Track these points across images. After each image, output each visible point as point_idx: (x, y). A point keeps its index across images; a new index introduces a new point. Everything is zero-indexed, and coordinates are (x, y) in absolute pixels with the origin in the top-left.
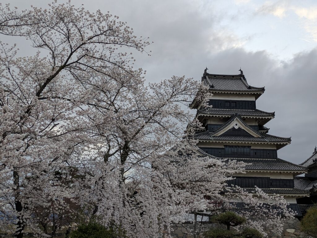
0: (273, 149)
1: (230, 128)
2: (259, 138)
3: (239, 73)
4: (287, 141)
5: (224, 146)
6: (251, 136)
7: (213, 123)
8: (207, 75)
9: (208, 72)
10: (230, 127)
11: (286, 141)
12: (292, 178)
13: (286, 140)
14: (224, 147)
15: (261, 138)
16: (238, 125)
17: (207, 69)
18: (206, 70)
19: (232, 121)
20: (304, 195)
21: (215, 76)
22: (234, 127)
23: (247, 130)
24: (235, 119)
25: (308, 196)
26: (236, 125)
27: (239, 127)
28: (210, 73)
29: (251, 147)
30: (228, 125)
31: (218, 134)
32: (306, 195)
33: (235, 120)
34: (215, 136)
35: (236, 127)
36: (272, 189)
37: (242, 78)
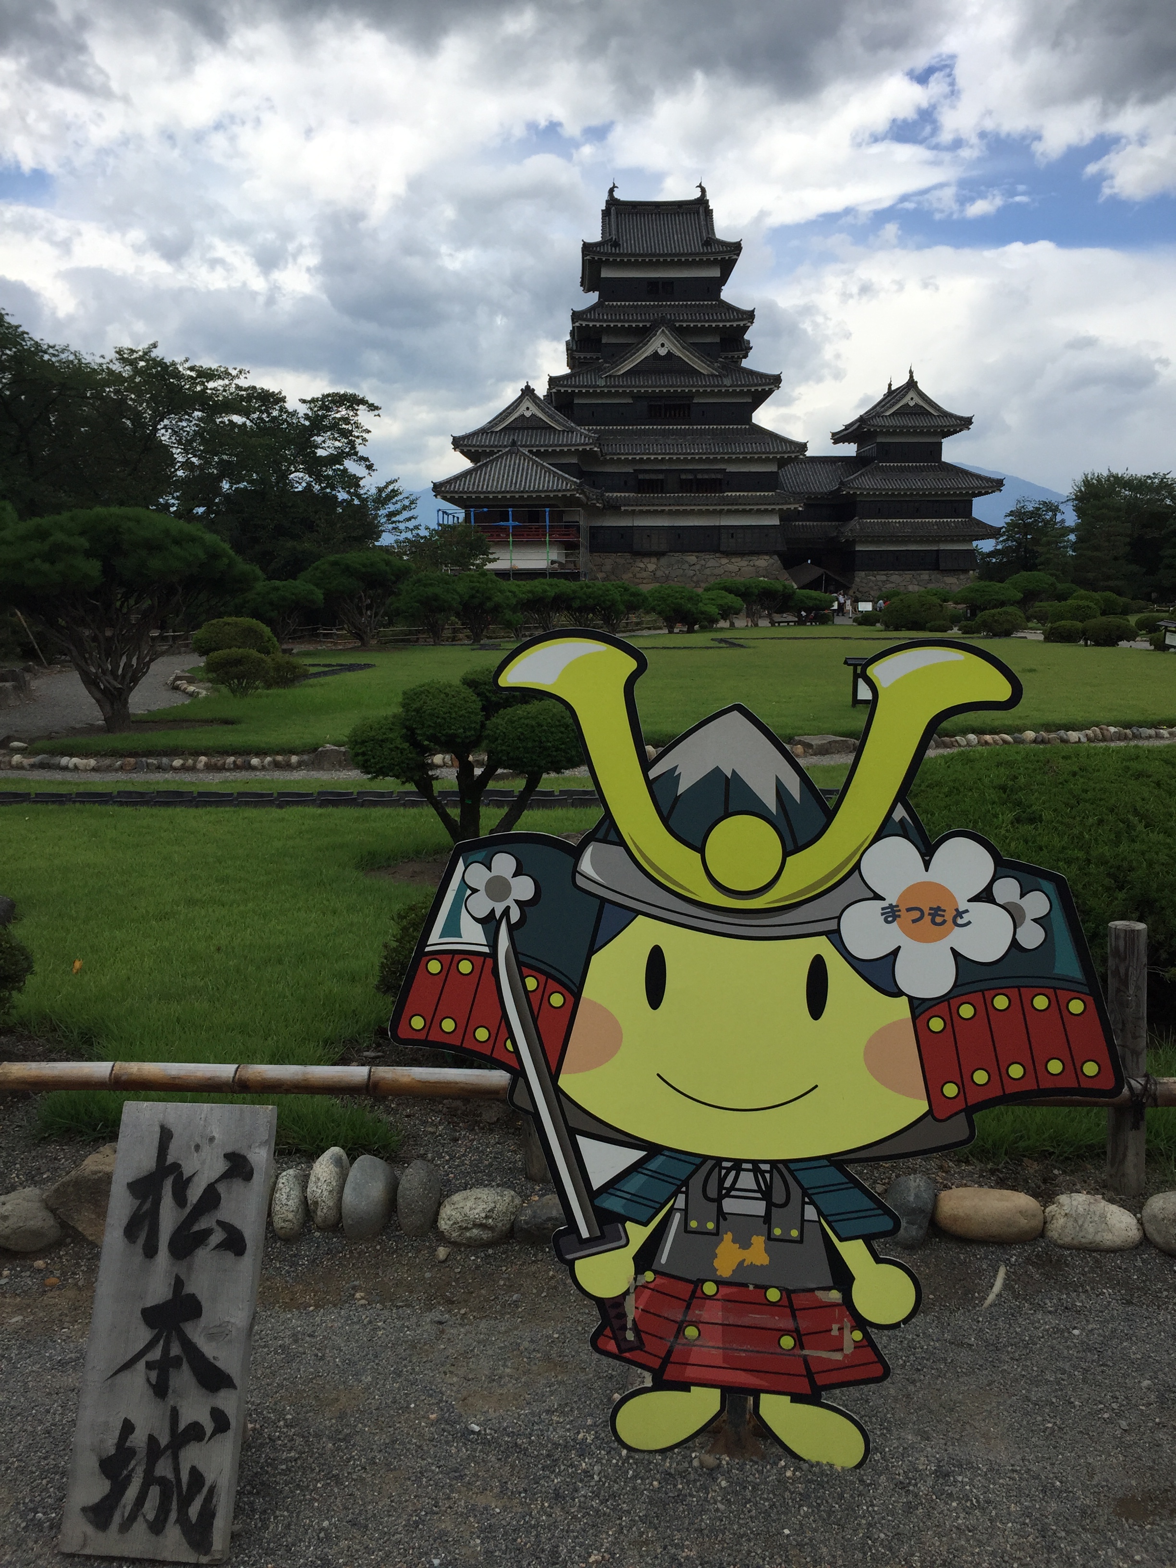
2: (713, 375)
4: (772, 383)
6: (694, 372)
7: (613, 340)
8: (614, 205)
10: (648, 352)
11: (769, 384)
12: (774, 468)
13: (770, 380)
15: (716, 376)
17: (614, 187)
18: (611, 191)
19: (651, 338)
20: (792, 507)
23: (687, 356)
24: (661, 330)
25: (800, 509)
26: (663, 345)
28: (622, 199)
29: (693, 397)
30: (642, 347)
31: (619, 370)
32: (797, 506)
34: (610, 376)
35: (663, 352)
36: (729, 494)
37: (701, 210)
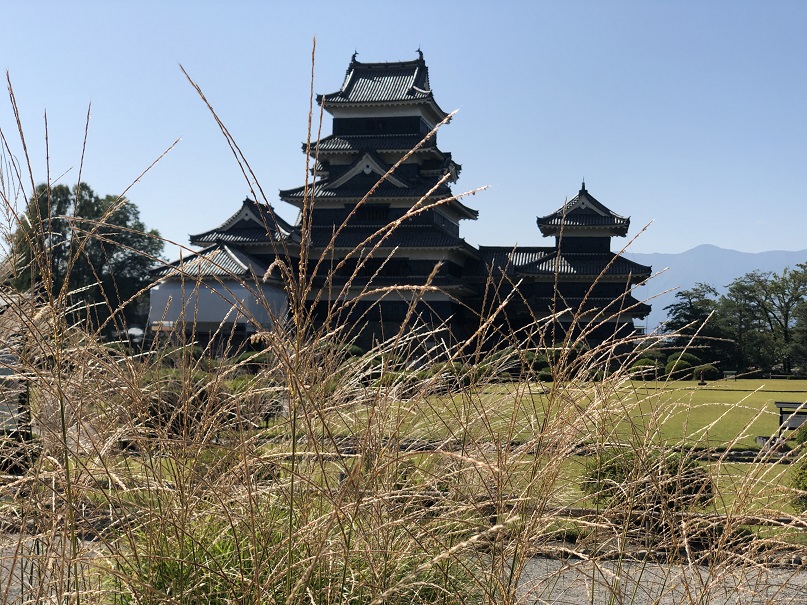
1: (356, 173)
2: (404, 188)
3: (416, 57)
6: (391, 186)
7: (338, 163)
8: (355, 66)
9: (357, 59)
15: (407, 188)
16: (371, 167)
17: (356, 53)
19: (359, 161)
21: (370, 66)
22: (363, 171)
26: (368, 166)
27: (372, 171)
28: (361, 62)
30: (352, 168)
33: (364, 158)
35: (368, 171)
36: (411, 277)
37: (418, 67)
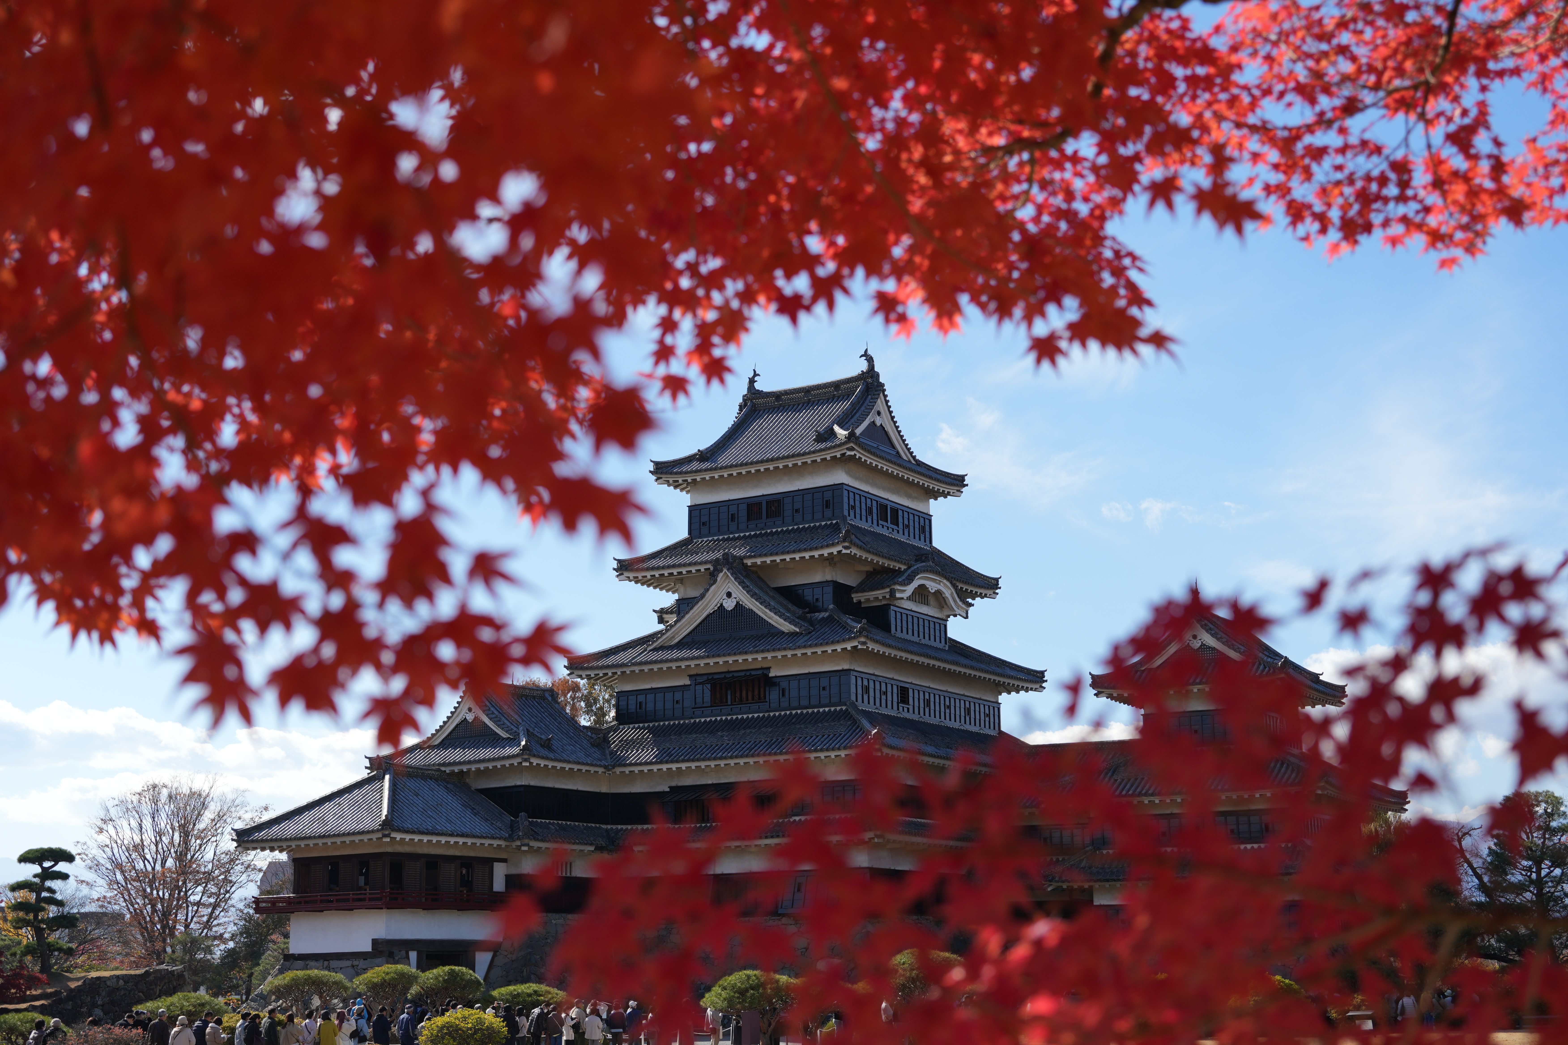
0: (840, 668)
1: (710, 610)
5: (690, 676)
6: (770, 631)
9: (757, 385)
10: (711, 603)
14: (688, 682)
16: (734, 595)
19: (711, 586)
22: (722, 604)
23: (759, 609)
24: (721, 575)
26: (729, 595)
27: (738, 603)
29: (769, 668)
31: (673, 637)
33: (719, 579)
34: (658, 648)
35: (729, 605)
37: (861, 390)
